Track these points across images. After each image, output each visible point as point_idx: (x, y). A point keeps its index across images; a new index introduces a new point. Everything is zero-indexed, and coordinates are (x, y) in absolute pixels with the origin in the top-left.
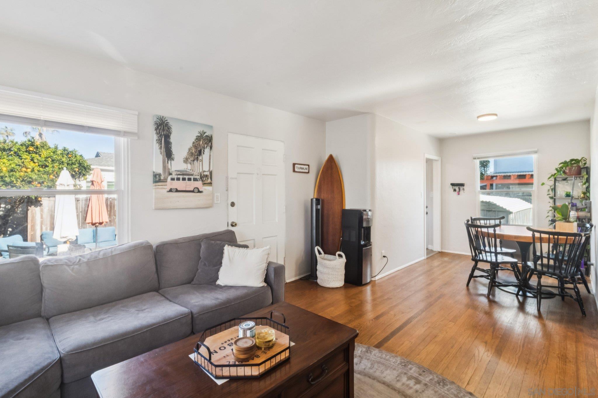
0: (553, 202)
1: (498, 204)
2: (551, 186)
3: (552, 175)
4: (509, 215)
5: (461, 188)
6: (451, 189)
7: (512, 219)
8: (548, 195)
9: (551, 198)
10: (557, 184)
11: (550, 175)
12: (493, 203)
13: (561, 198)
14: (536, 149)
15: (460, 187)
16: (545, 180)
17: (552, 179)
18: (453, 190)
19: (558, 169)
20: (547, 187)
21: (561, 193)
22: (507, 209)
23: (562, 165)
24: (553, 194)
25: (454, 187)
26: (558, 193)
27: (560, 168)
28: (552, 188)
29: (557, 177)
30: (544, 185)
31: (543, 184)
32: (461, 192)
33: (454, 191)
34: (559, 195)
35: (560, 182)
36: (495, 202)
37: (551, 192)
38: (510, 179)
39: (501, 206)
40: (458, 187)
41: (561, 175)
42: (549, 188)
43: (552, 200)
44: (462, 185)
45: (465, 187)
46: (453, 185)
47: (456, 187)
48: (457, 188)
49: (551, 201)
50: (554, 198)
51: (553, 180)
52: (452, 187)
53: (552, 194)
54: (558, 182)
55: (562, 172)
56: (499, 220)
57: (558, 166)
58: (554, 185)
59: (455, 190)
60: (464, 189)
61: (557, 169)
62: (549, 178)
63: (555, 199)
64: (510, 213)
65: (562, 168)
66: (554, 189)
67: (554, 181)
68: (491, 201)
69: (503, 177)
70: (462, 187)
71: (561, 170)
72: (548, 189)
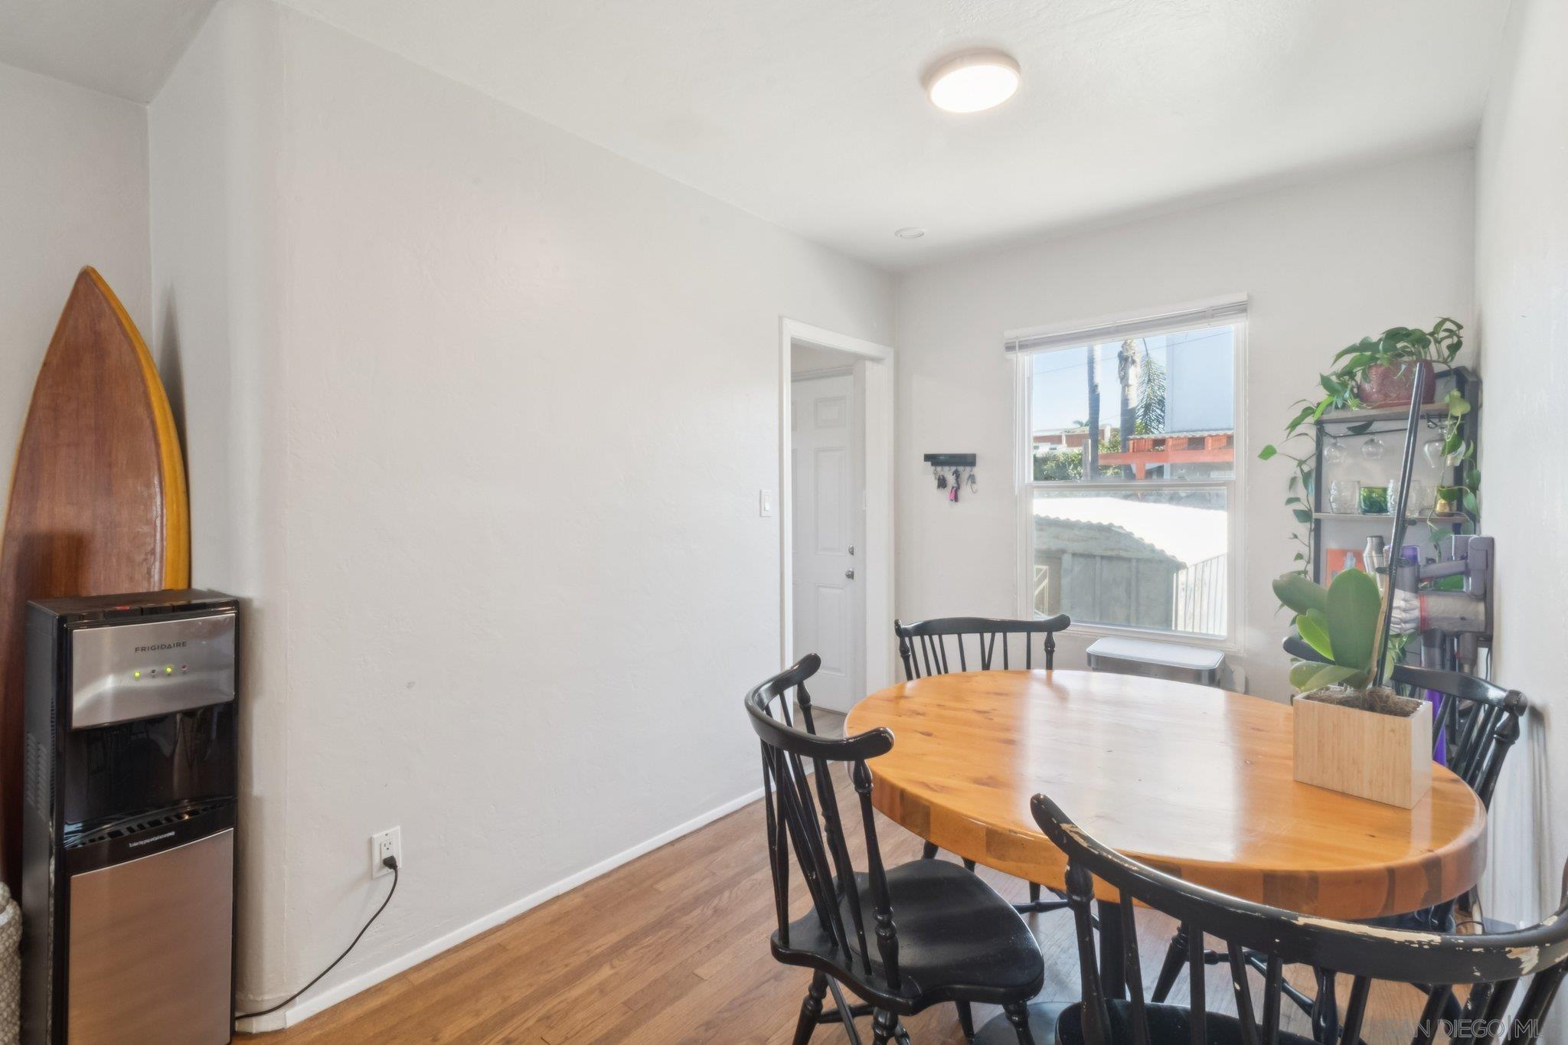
0: (1313, 533)
1: (1137, 535)
2: (1301, 463)
3: (1308, 412)
4: (1175, 575)
5: (965, 472)
6: (927, 475)
7: (1186, 590)
8: (1290, 501)
9: (1304, 516)
10: (1325, 453)
11: (1297, 412)
12: (1120, 531)
13: (1343, 517)
14: (1242, 297)
15: (961, 469)
16: (1277, 437)
17: (1308, 427)
18: (936, 483)
19: (1334, 379)
20: (1283, 469)
21: (1346, 494)
22: (1169, 552)
23: (1346, 360)
24: (1312, 499)
25: (939, 469)
26: (1333, 491)
27: (1340, 376)
28: (1306, 469)
29: (1326, 417)
30: (1273, 458)
31: (1268, 452)
32: (965, 491)
33: (939, 487)
34: (1334, 505)
35: (1340, 442)
36: (1128, 528)
37: (1301, 491)
38: (1204, 449)
39: (1147, 541)
40: (953, 468)
41: (1344, 406)
42: (1291, 469)
43: (1308, 525)
44: (969, 460)
45: (977, 471)
46: (933, 459)
47: (946, 468)
48: (948, 473)
49: (1304, 529)
50: (1315, 515)
51: (1313, 432)
52: (933, 468)
53: (1305, 497)
54: (1333, 441)
55: (1347, 395)
56: (1044, 635)
57: (1332, 368)
58: (1314, 459)
59: (942, 483)
60: (972, 479)
61: (1326, 382)
62: (1294, 425)
63: (1318, 522)
64: (1178, 566)
65: (1349, 372)
66: (1315, 476)
67: (1315, 438)
68: (1116, 524)
69: (1186, 446)
70: (968, 469)
71: (1344, 385)
72: (1291, 475)
